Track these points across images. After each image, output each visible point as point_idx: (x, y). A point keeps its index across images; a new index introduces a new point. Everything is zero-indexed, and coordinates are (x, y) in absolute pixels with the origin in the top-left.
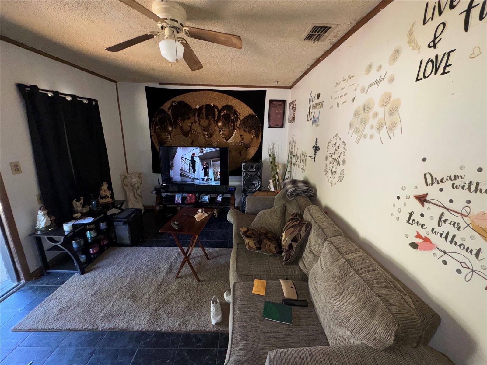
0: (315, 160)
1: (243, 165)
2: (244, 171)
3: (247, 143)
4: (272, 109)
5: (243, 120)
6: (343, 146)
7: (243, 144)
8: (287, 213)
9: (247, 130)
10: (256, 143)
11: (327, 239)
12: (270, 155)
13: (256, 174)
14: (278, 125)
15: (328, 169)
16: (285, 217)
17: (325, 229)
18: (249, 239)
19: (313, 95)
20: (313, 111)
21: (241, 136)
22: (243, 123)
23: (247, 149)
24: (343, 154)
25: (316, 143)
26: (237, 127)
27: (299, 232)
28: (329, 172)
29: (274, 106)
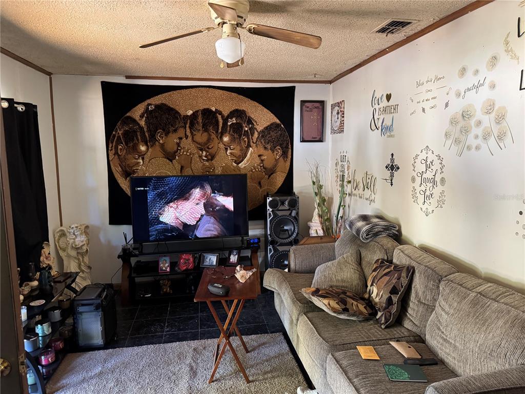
0: (392, 185)
1: (268, 201)
2: (271, 210)
3: (269, 167)
4: (305, 113)
5: (262, 131)
6: (440, 161)
7: (264, 168)
8: (364, 263)
9: (269, 146)
10: (283, 166)
11: (442, 279)
12: (314, 183)
13: (290, 214)
14: (316, 138)
15: (418, 193)
16: (362, 268)
17: (435, 268)
18: (327, 300)
19: (378, 95)
20: (381, 117)
21: (260, 156)
22: (263, 136)
23: (269, 176)
24: (439, 171)
25: (392, 160)
26: (253, 142)
27: (399, 279)
28: (421, 198)
29: (308, 109)
